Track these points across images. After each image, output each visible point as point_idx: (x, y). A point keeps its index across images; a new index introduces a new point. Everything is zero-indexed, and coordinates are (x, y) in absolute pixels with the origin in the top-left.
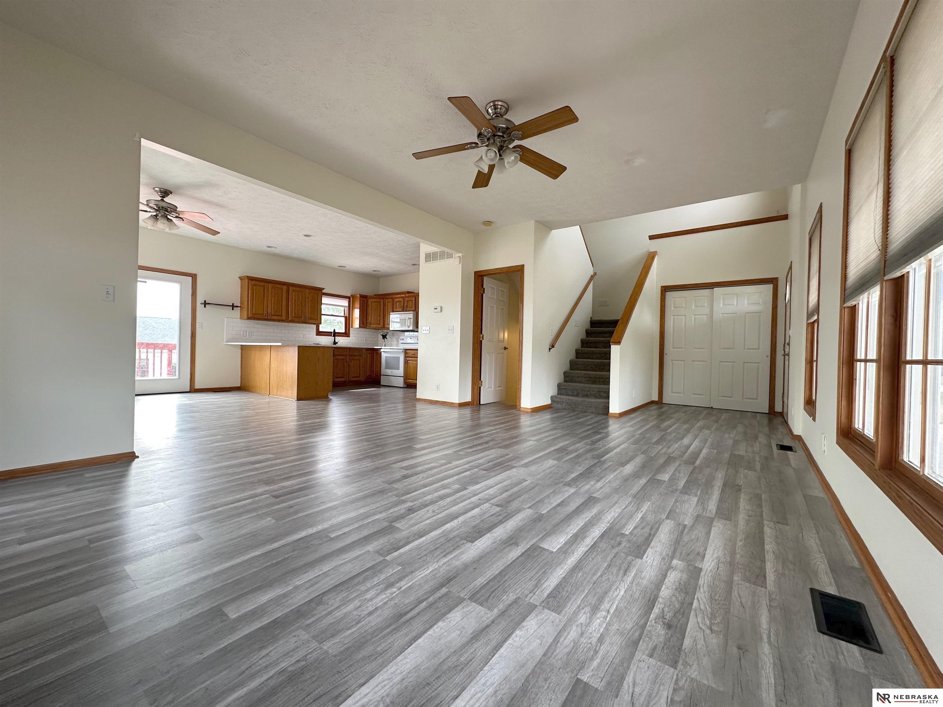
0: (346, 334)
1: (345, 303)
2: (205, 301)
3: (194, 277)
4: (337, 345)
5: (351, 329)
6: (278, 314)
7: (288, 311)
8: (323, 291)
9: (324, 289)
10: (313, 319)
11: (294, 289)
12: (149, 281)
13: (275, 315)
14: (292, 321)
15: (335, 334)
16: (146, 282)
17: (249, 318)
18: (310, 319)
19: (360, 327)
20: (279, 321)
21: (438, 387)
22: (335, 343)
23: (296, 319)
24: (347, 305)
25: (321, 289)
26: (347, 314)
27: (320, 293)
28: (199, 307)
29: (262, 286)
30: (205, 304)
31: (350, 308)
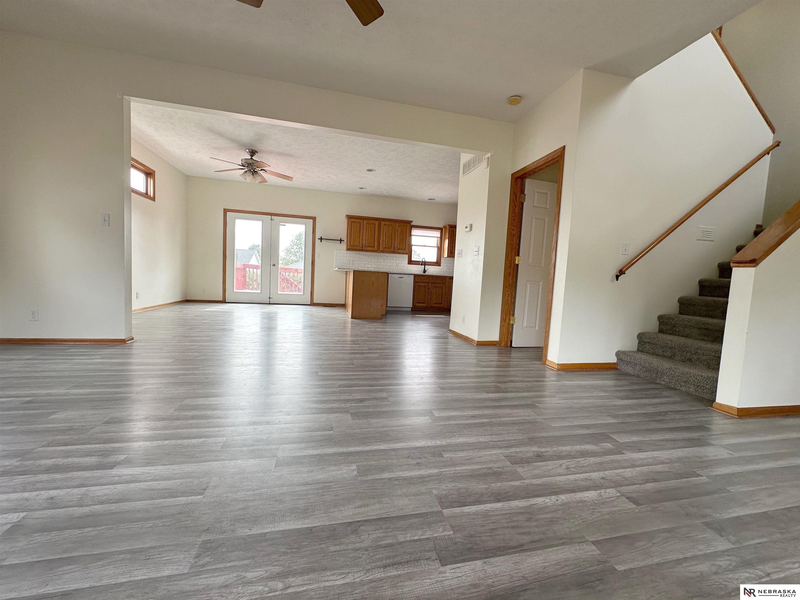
0: (438, 263)
1: (437, 234)
2: (321, 237)
3: (314, 219)
4: (426, 273)
5: (442, 258)
6: (371, 245)
7: (379, 242)
8: (412, 224)
9: (412, 222)
10: (402, 249)
11: (385, 223)
12: (286, 224)
13: (369, 247)
14: (383, 252)
15: (424, 263)
16: (285, 225)
17: (348, 249)
18: (399, 249)
19: (448, 256)
20: (372, 251)
21: (464, 320)
22: (425, 271)
23: (386, 250)
24: (439, 236)
25: (410, 222)
26: (439, 245)
27: (408, 225)
28: (317, 241)
29: (359, 222)
30: (321, 239)
31: (441, 239)
